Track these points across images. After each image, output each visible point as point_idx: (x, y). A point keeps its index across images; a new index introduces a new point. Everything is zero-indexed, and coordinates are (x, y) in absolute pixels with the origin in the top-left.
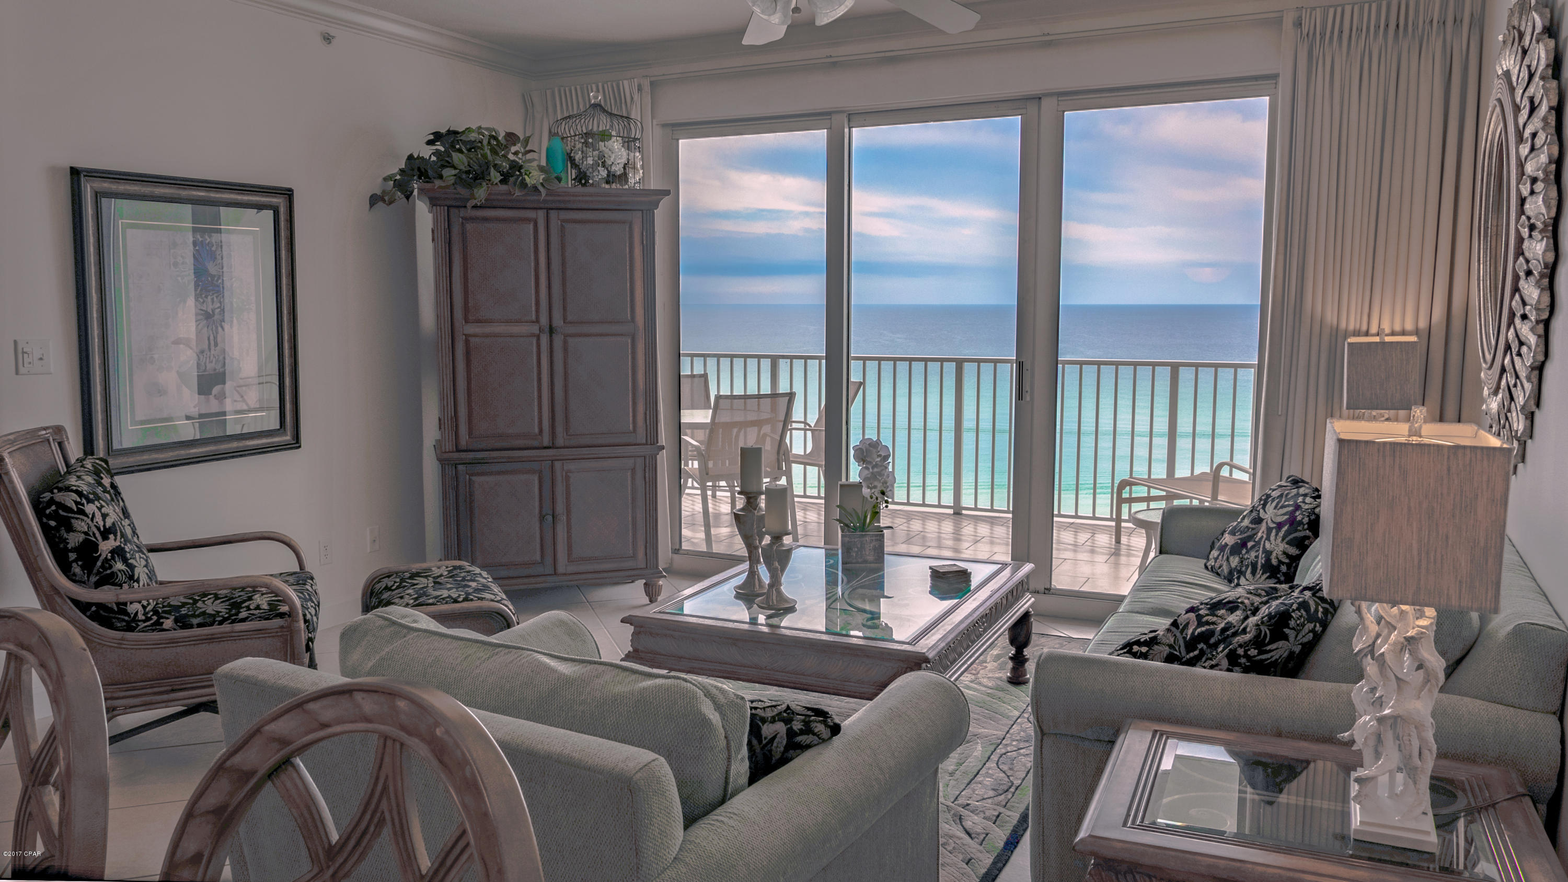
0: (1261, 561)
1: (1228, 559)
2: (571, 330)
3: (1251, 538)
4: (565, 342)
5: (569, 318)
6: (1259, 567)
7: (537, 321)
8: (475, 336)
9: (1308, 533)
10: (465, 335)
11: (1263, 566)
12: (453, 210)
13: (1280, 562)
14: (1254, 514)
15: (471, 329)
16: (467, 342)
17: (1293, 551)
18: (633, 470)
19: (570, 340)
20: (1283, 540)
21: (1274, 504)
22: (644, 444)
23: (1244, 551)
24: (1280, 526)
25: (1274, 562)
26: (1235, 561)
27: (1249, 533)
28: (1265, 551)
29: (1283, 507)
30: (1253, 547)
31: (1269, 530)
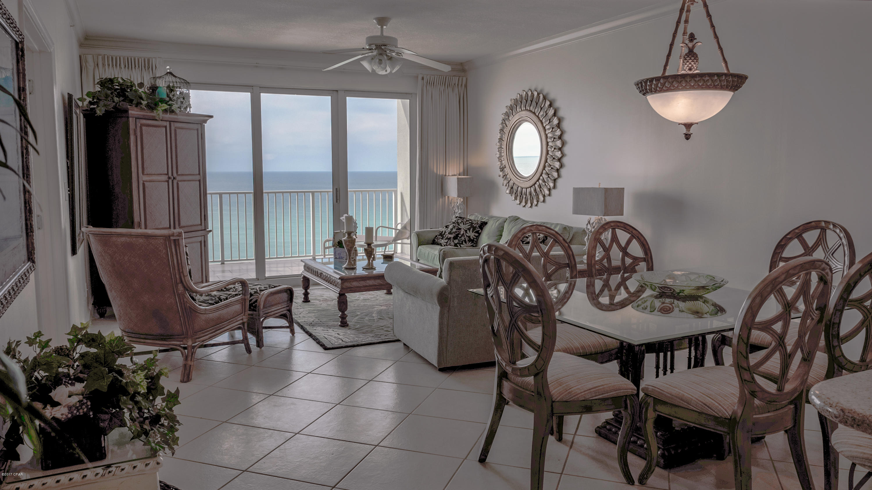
0: (467, 239)
1: (453, 241)
2: (178, 178)
3: (459, 234)
4: (178, 184)
5: (179, 173)
6: (467, 241)
7: (168, 174)
8: (146, 181)
9: (479, 229)
10: (143, 181)
11: (468, 240)
12: (138, 120)
13: (474, 238)
14: (456, 228)
15: (145, 178)
16: (144, 184)
17: (477, 235)
18: (201, 242)
19: (180, 183)
20: (473, 232)
21: (462, 223)
22: (203, 230)
23: (459, 238)
24: (469, 229)
25: (472, 239)
26: (456, 241)
27: (458, 233)
28: (467, 236)
29: (466, 224)
30: (462, 236)
31: (466, 231)
